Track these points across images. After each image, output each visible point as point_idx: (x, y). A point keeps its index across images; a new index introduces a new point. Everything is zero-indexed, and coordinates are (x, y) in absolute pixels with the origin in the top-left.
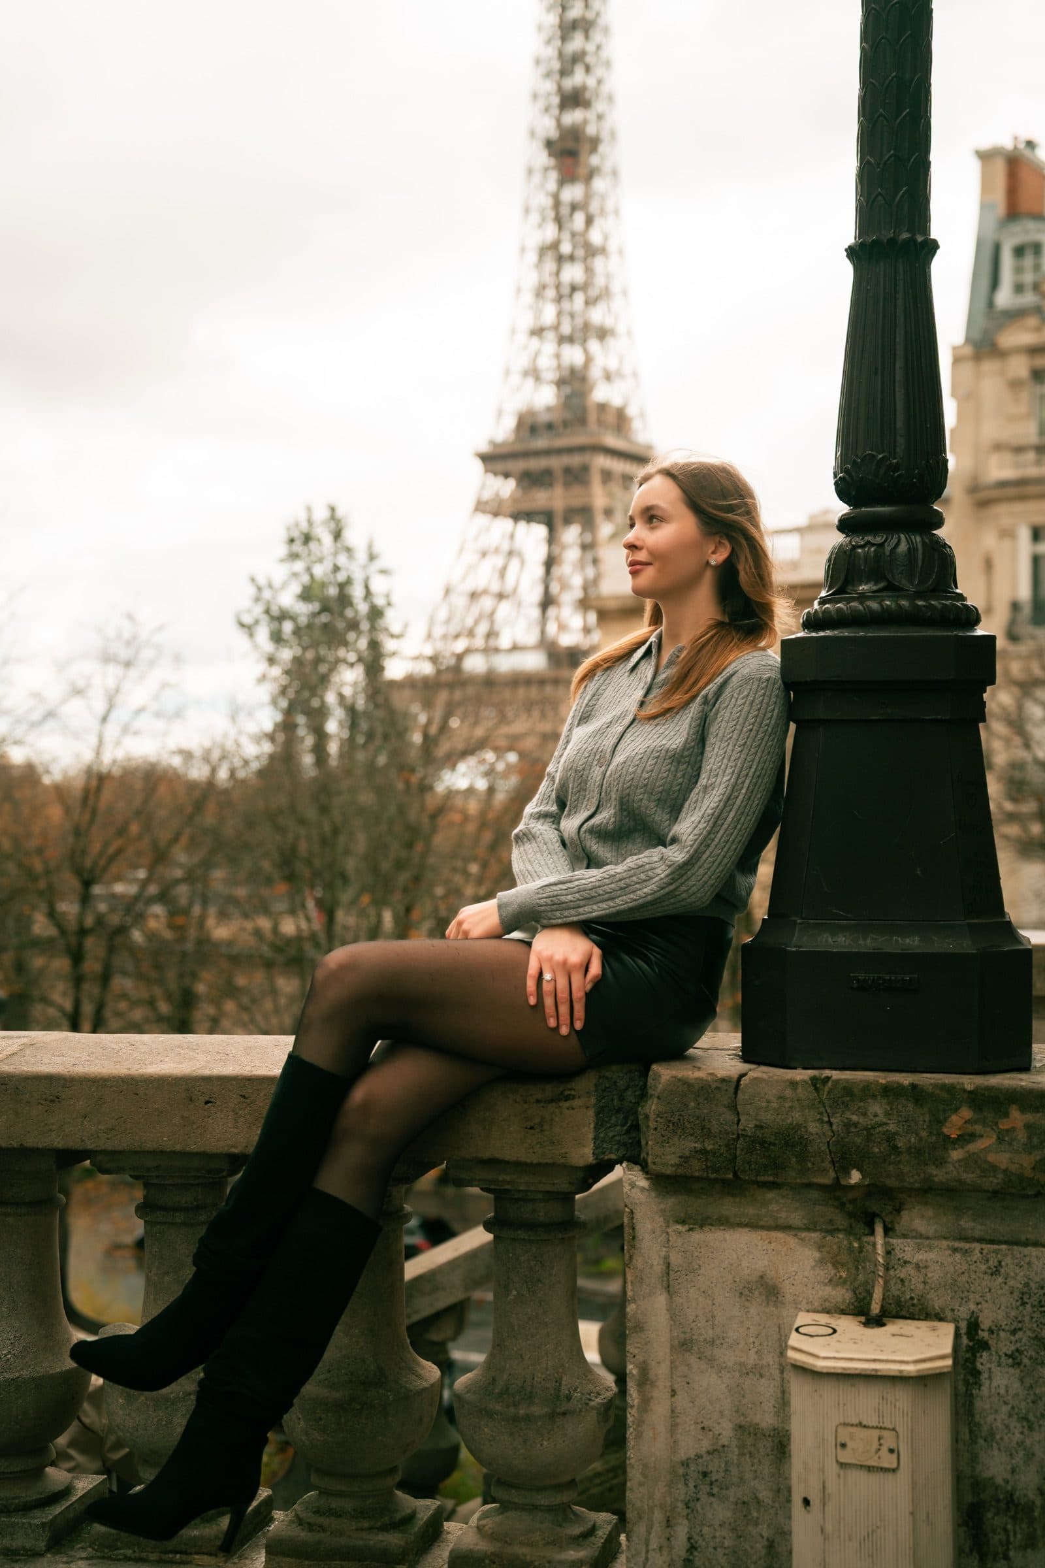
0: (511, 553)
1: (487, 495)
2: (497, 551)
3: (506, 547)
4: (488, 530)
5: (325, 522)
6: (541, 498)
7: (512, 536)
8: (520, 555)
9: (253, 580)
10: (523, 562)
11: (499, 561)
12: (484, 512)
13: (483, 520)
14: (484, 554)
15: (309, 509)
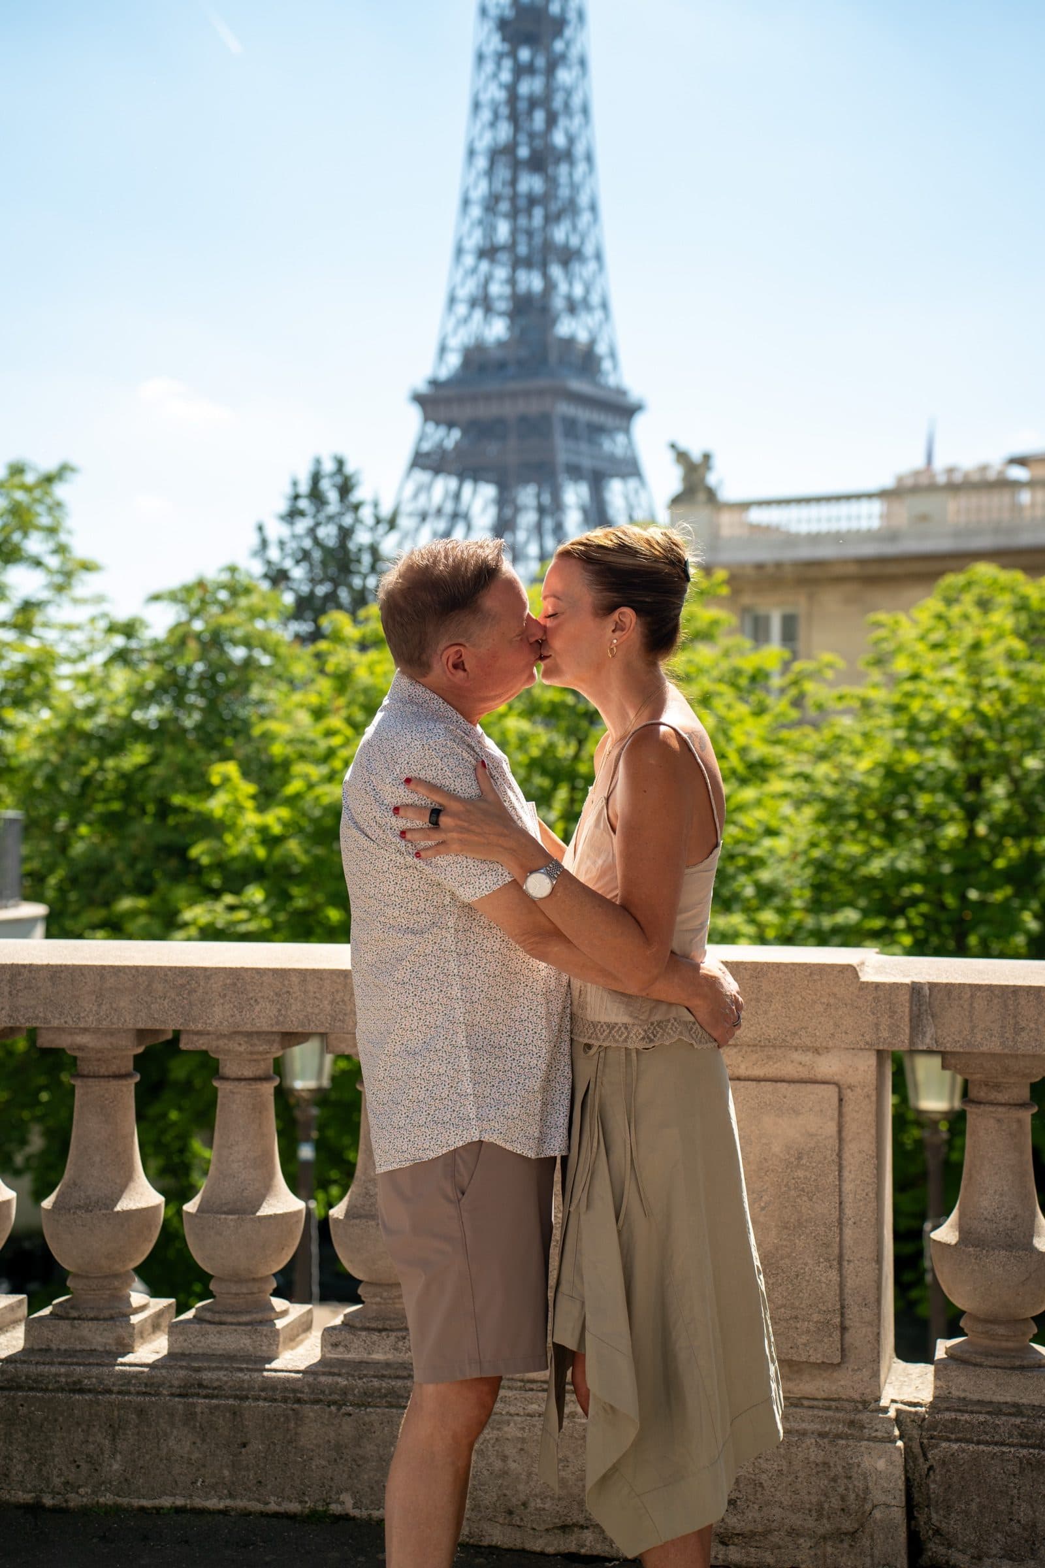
0: (455, 516)
1: (426, 447)
2: (439, 511)
3: (449, 507)
4: (429, 488)
5: (333, 475)
6: (492, 449)
7: (457, 496)
8: (466, 517)
9: (260, 528)
10: (469, 528)
11: (441, 525)
12: (424, 468)
13: (422, 476)
14: (424, 517)
15: (318, 462)
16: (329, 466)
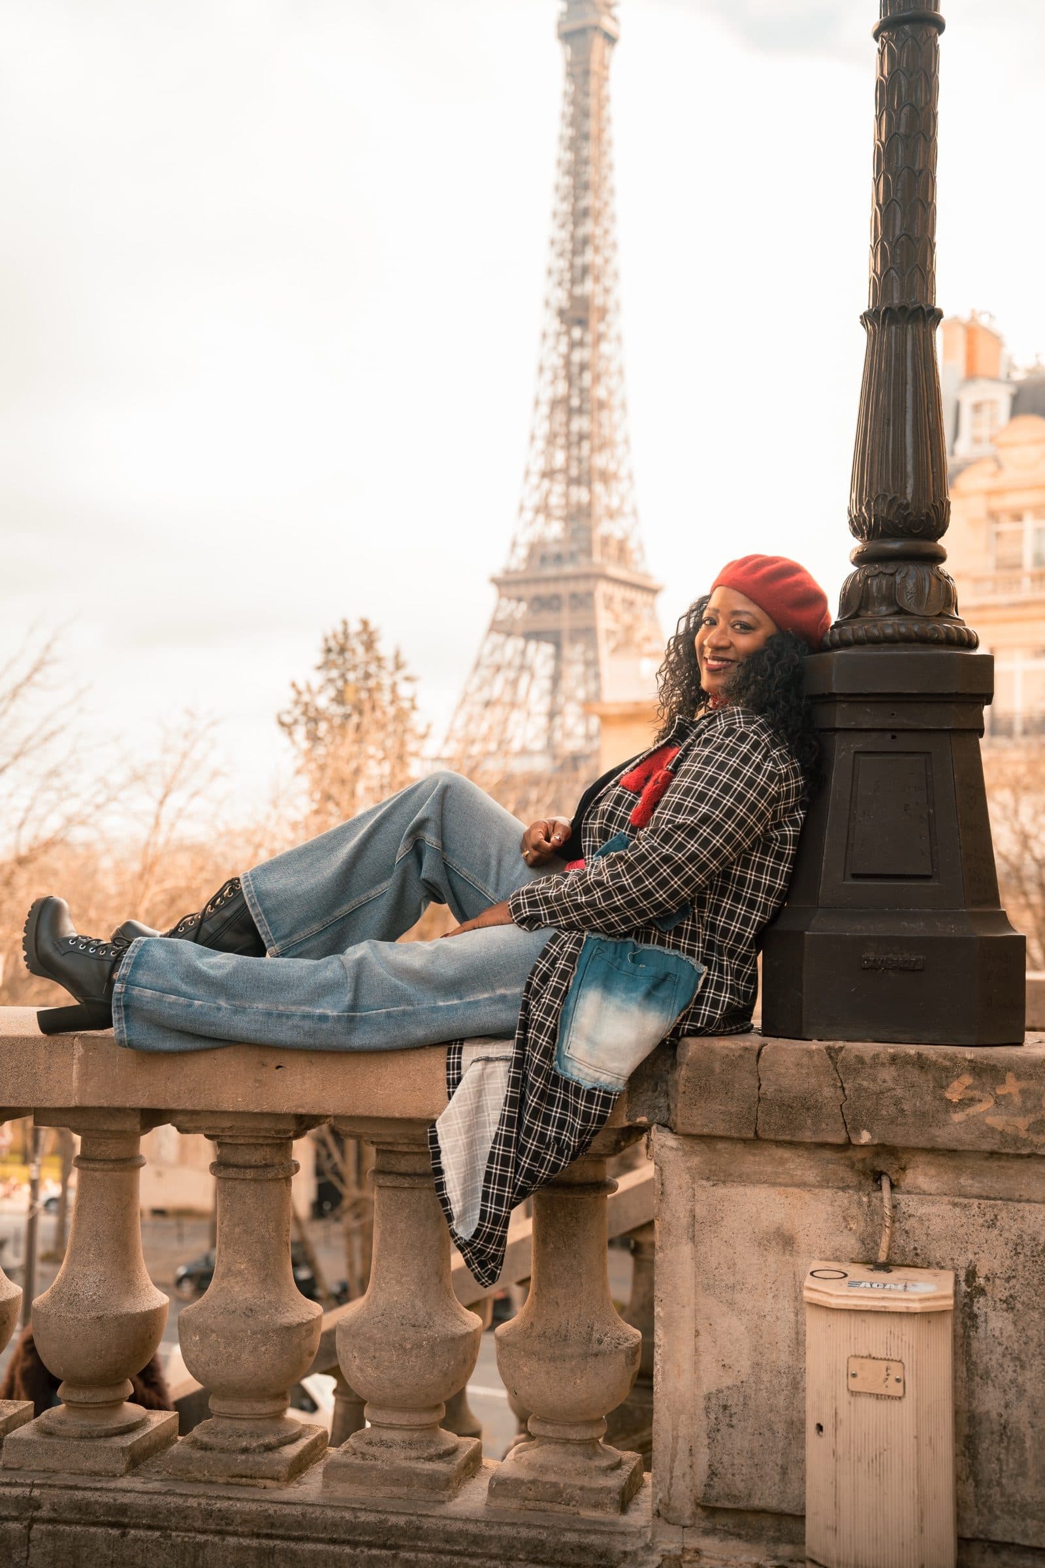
0: (522, 668)
1: (501, 616)
2: (510, 665)
3: (517, 662)
4: (502, 647)
5: (358, 634)
6: (549, 620)
7: (523, 653)
8: (530, 668)
10: (532, 676)
11: (512, 674)
12: (498, 632)
13: (498, 638)
14: (498, 669)
15: (345, 623)
16: (355, 627)
